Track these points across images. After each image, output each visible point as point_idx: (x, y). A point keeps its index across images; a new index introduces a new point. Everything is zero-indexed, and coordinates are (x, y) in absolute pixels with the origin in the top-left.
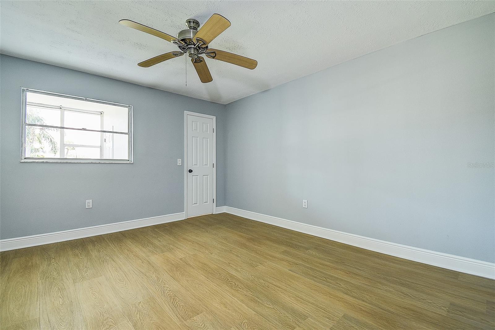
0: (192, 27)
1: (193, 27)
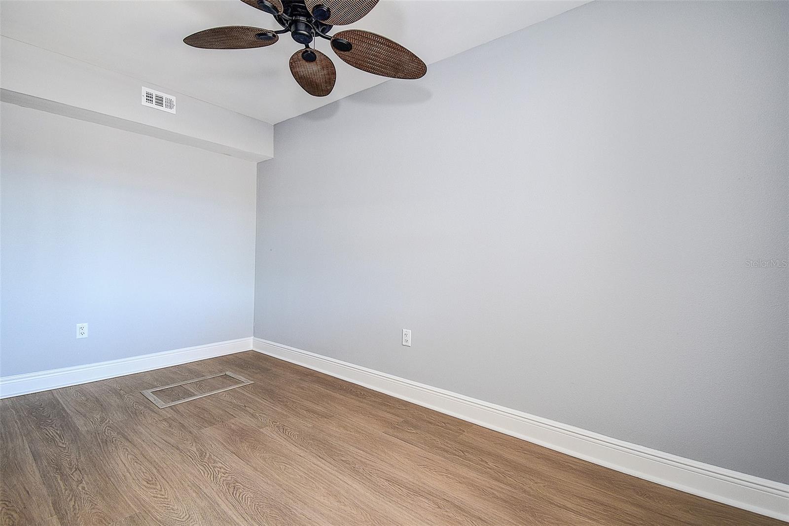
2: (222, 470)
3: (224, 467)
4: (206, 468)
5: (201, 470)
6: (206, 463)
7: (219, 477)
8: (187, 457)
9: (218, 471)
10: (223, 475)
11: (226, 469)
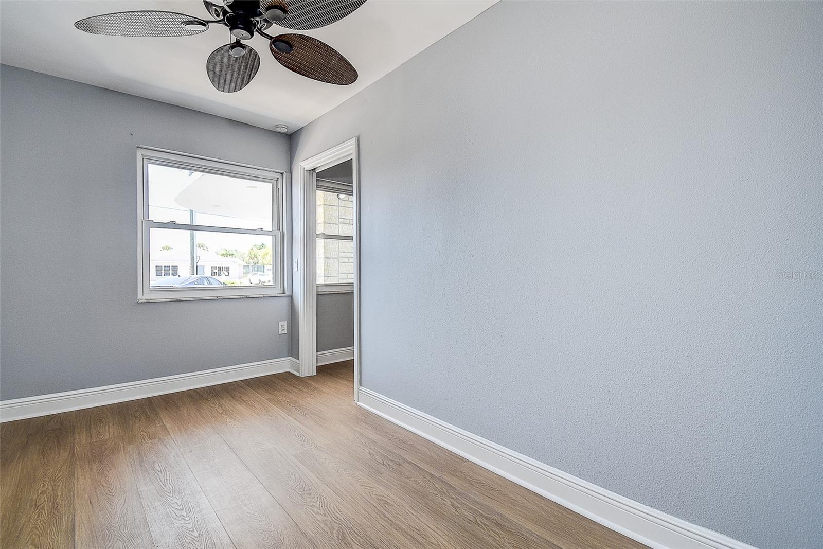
2: (315, 509)
3: (314, 514)
4: (333, 514)
5: (339, 512)
6: (335, 522)
7: (318, 502)
8: (360, 533)
9: (320, 509)
10: (315, 504)
11: (311, 511)
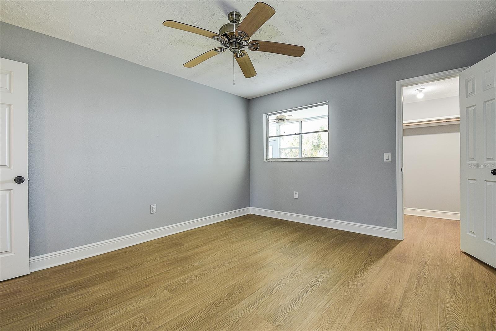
0: (234, 20)
1: (236, 20)
